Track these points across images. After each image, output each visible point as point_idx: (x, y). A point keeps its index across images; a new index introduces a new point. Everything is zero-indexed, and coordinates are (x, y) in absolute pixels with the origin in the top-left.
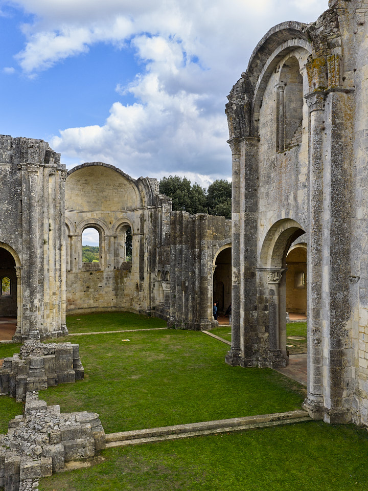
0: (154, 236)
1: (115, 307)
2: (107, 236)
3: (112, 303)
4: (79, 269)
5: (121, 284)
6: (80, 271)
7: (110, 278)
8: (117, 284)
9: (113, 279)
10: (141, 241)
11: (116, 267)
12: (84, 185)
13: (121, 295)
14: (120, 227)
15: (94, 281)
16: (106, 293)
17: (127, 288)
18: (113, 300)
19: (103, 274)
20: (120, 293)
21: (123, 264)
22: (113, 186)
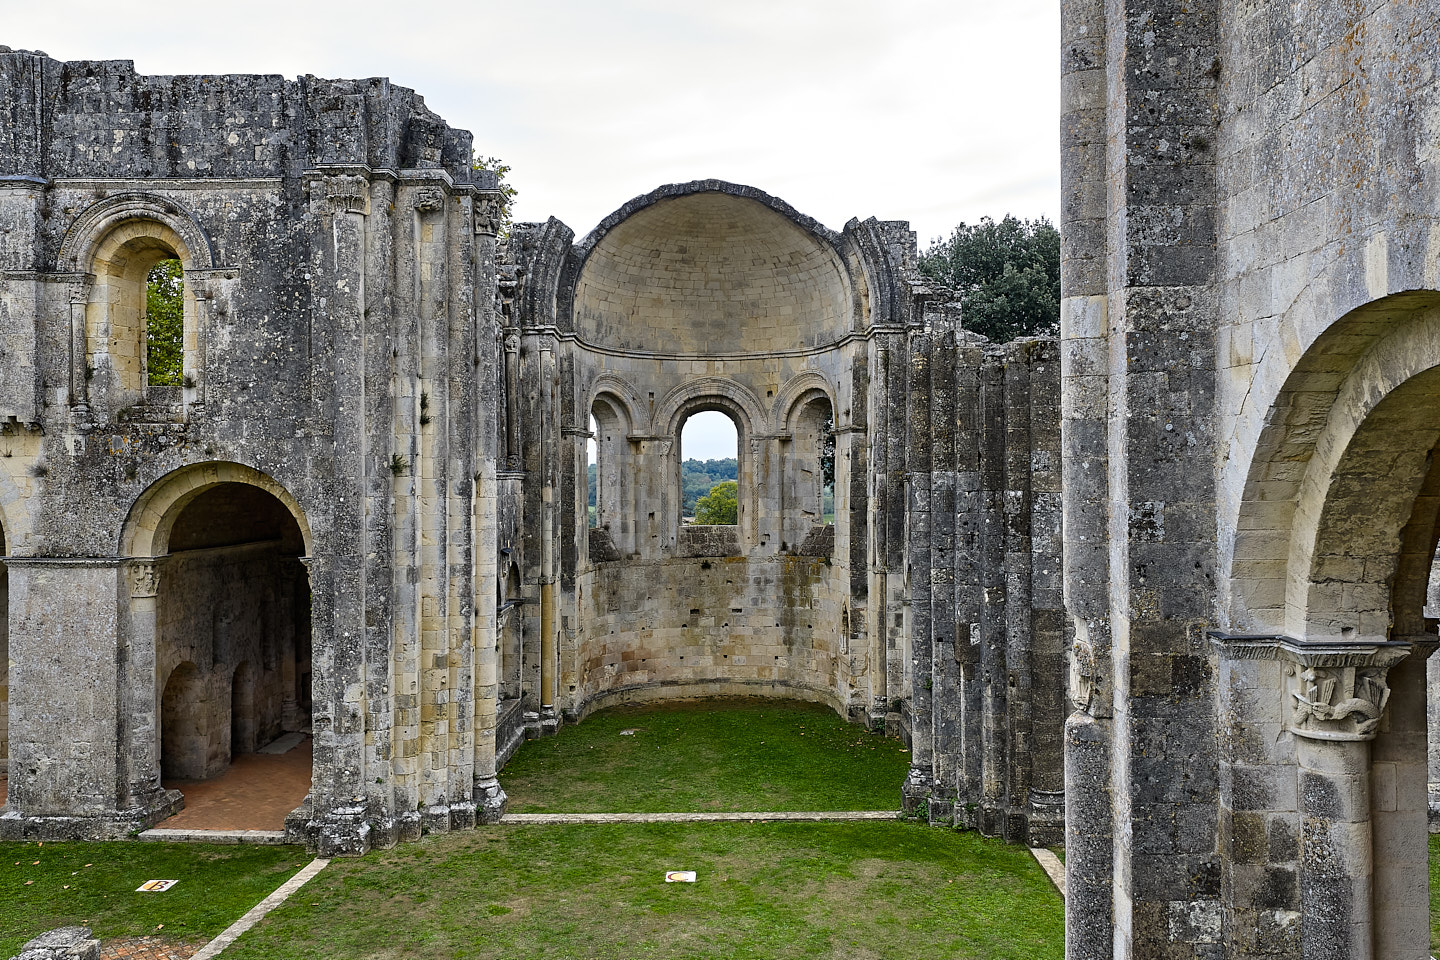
0: (897, 434)
1: (784, 683)
2: (759, 437)
3: (775, 670)
4: (666, 549)
5: (802, 604)
6: (667, 556)
7: (767, 581)
8: (791, 603)
9: (778, 587)
10: (855, 454)
11: (789, 545)
12: (678, 266)
13: (804, 643)
14: (800, 407)
15: (714, 591)
16: (756, 631)
17: (820, 619)
18: (776, 658)
19: (744, 568)
20: (800, 634)
21: (813, 535)
22: (774, 264)
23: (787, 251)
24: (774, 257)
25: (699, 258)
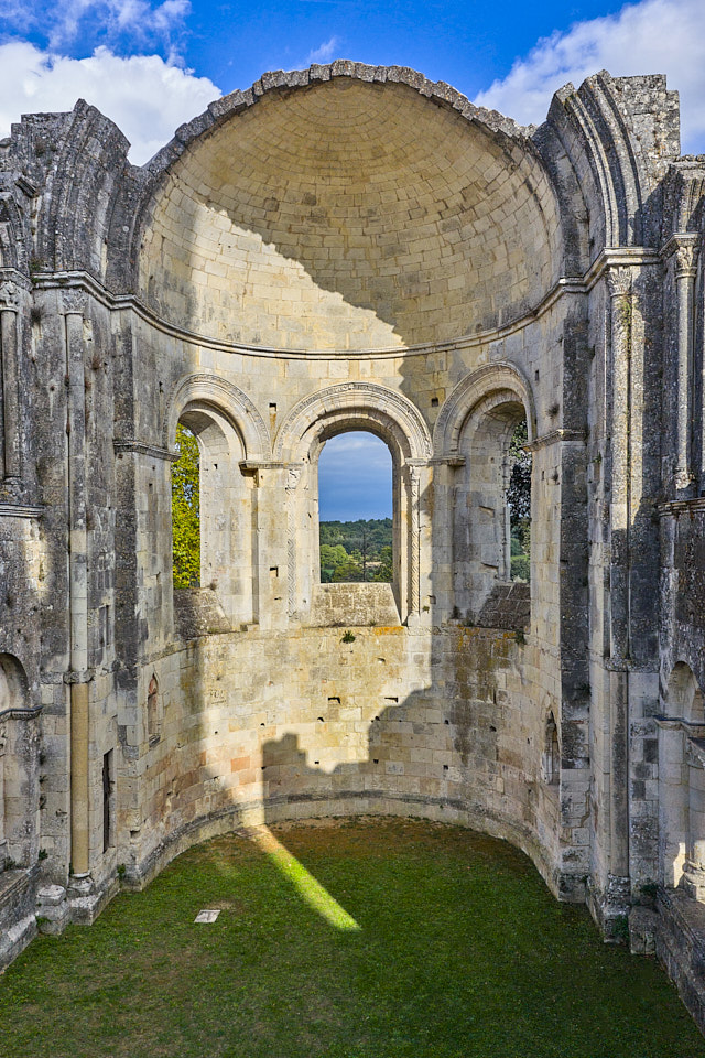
3: (444, 784)
4: (294, 616)
5: (482, 696)
6: (297, 625)
7: (432, 660)
8: (466, 693)
9: (447, 669)
11: (463, 611)
13: (484, 751)
14: (477, 418)
15: (360, 673)
16: (418, 730)
17: (508, 720)
18: (446, 767)
19: (401, 641)
20: (479, 738)
21: (496, 597)
22: (440, 213)
23: (457, 187)
24: (439, 201)
25: (335, 212)
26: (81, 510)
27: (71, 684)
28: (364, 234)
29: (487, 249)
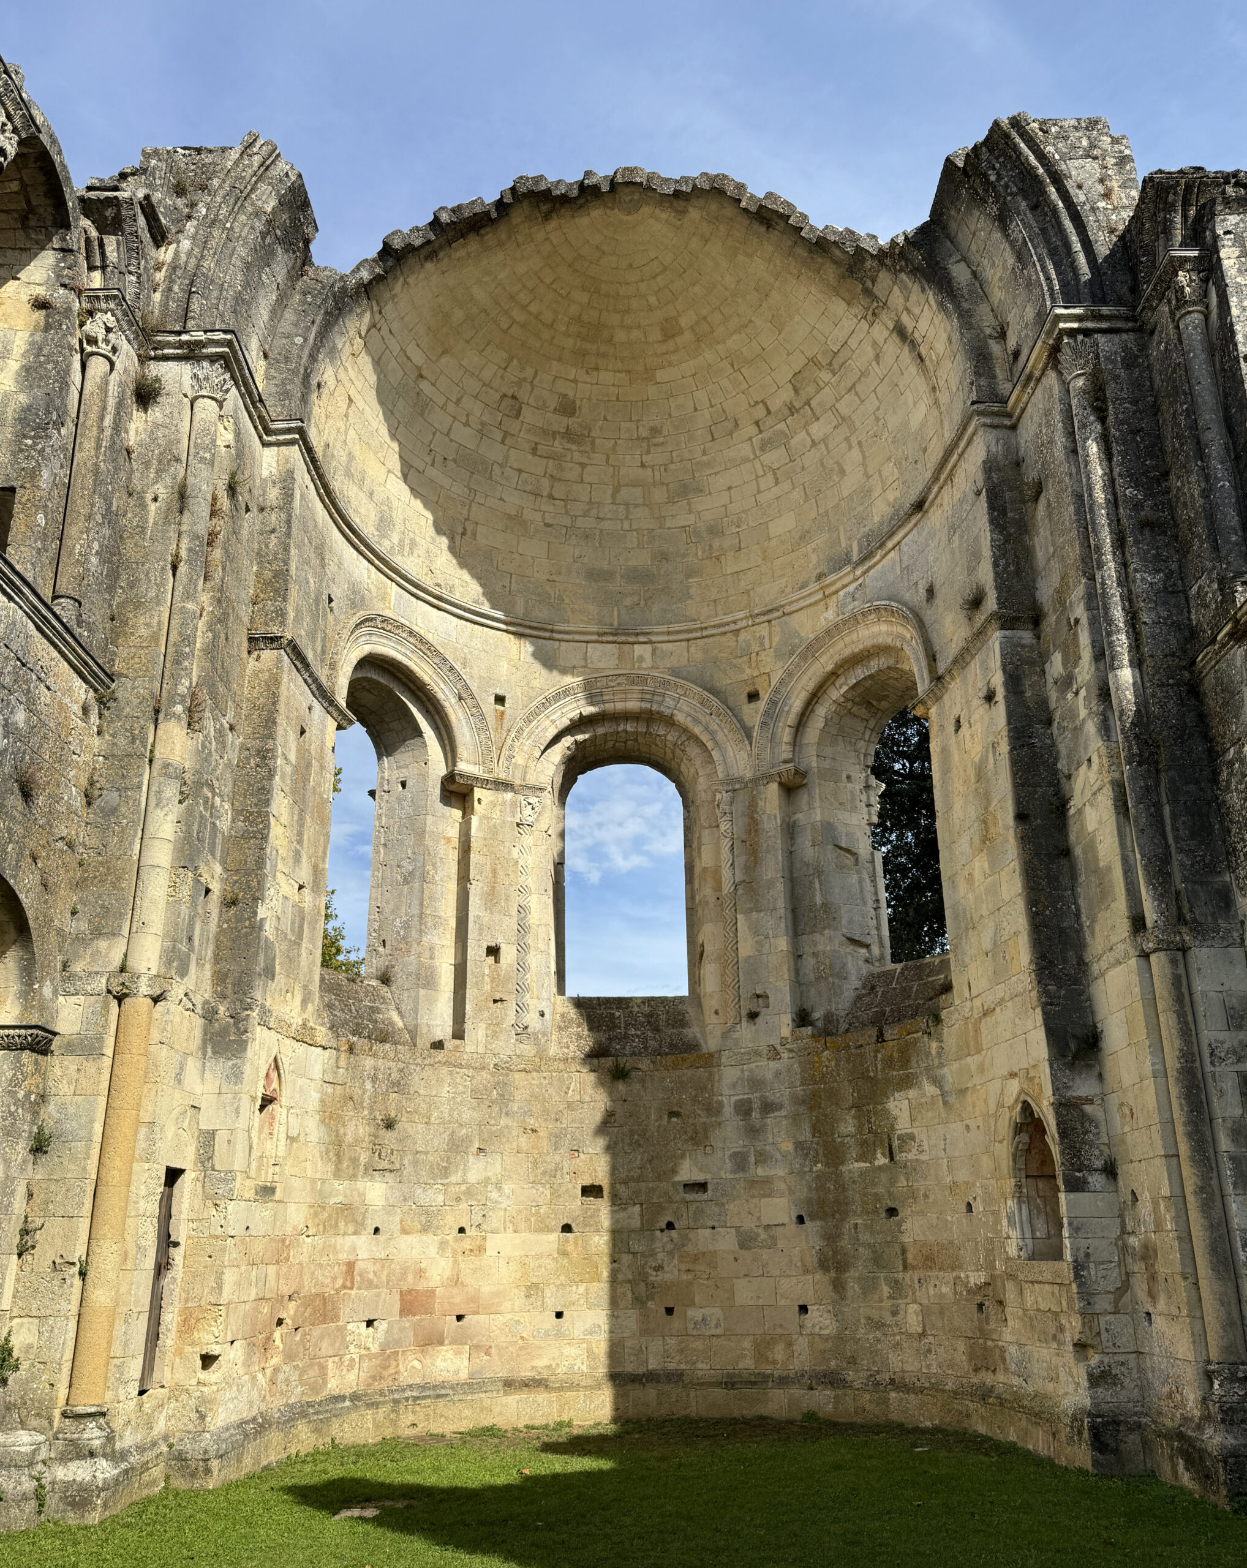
1: (833, 1380)
2: (734, 785)
3: (802, 1344)
4: (523, 1031)
5: (866, 1152)
7: (768, 1107)
9: (795, 1118)
11: (817, 1012)
12: (558, 446)
13: (878, 1261)
18: (803, 1309)
19: (710, 1078)
20: (865, 1237)
22: (757, 423)
23: (784, 374)
24: (757, 403)
25: (601, 428)
26: (182, 689)
27: (120, 999)
28: (643, 465)
29: (830, 463)
